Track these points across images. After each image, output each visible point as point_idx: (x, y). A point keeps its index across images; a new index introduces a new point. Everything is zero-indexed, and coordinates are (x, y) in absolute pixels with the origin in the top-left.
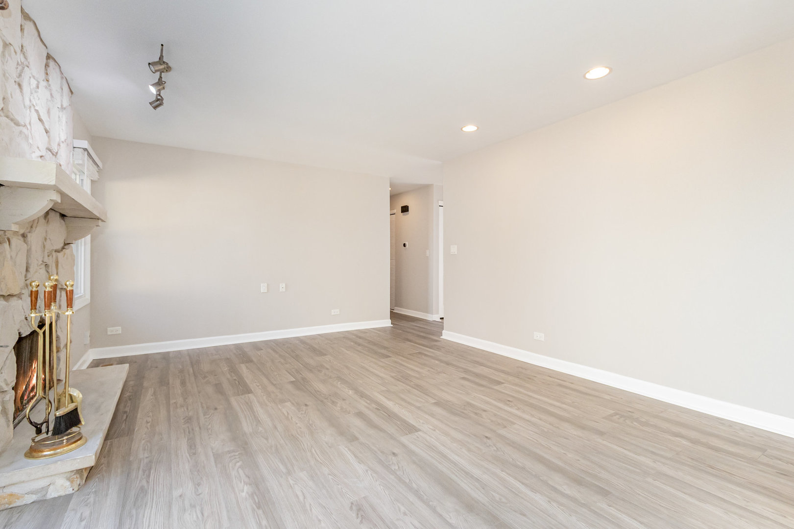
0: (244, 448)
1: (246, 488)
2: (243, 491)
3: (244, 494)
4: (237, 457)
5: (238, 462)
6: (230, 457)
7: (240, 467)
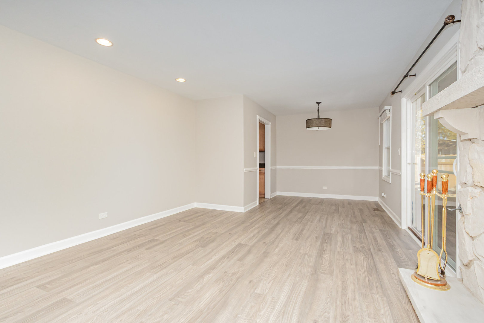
0: (315, 272)
1: (325, 257)
2: (327, 256)
3: (327, 255)
4: (322, 269)
5: (322, 267)
6: (325, 271)
7: (323, 264)
